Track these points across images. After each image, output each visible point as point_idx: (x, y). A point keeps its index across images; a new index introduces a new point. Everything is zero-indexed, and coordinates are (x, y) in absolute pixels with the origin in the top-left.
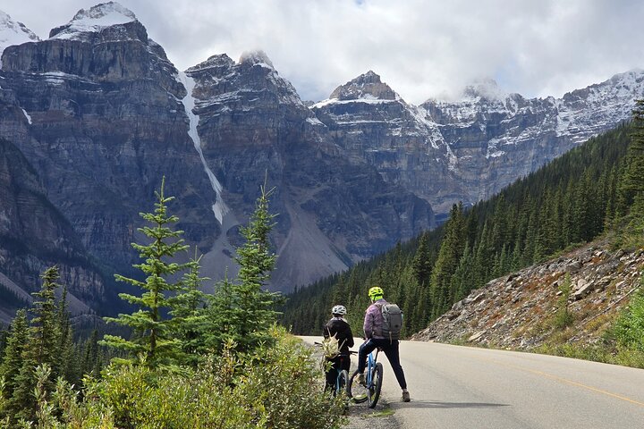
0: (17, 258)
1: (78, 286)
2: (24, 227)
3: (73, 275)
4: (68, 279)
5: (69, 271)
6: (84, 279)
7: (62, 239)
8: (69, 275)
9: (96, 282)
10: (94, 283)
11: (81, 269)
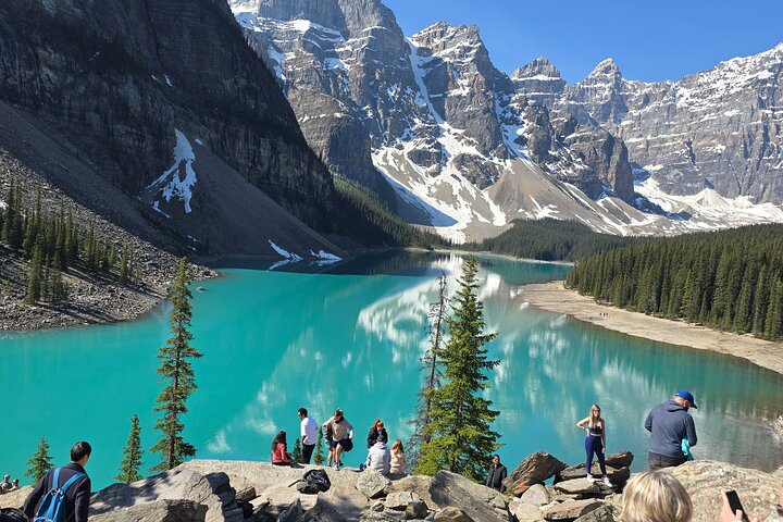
0: (93, 79)
1: (277, 176)
2: (158, 45)
3: (265, 153)
4: (255, 159)
5: (258, 144)
6: (287, 163)
7: (242, 82)
8: (257, 154)
9: (315, 174)
10: (310, 175)
11: (281, 143)
